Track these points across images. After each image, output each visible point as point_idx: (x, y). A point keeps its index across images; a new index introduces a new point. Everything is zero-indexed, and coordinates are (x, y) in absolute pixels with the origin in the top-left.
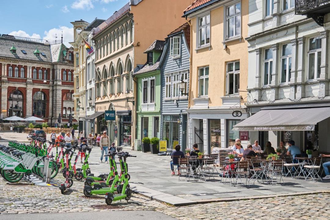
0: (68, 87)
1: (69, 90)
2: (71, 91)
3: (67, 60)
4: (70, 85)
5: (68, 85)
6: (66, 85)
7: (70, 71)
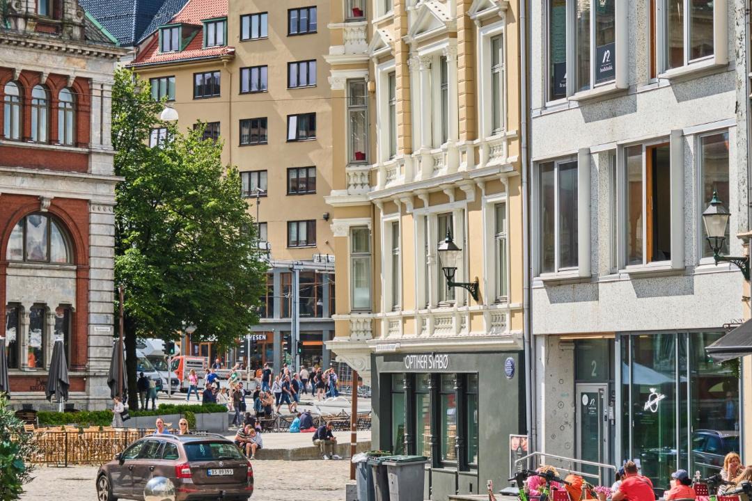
0: (34, 176)
1: (39, 200)
2: (47, 203)
3: (26, 17)
4: (40, 167)
5: (32, 167)
6: (25, 166)
7: (44, 79)
